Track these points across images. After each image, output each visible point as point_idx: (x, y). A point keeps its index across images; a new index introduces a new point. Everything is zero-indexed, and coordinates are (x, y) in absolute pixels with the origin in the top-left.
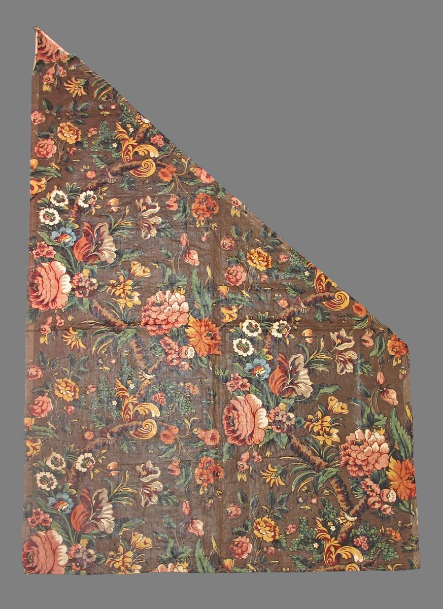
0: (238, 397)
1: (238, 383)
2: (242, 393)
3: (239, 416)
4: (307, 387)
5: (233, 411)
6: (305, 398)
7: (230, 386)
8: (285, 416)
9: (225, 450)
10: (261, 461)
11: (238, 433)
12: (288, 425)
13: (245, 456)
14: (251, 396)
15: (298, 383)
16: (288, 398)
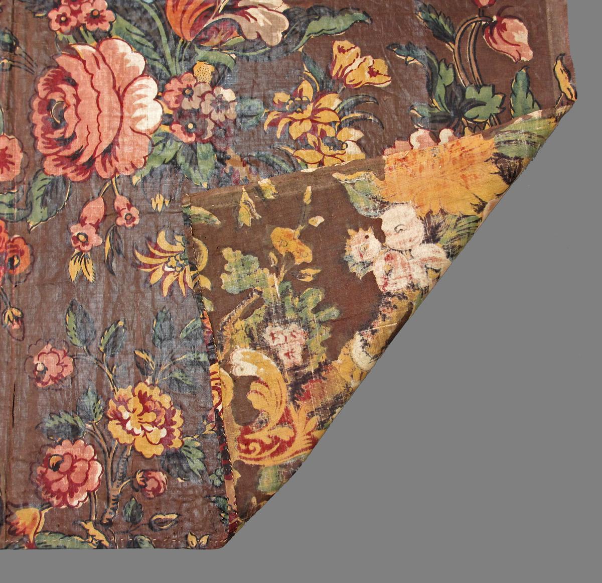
0: (79, 48)
1: (80, 11)
2: (90, 40)
3: (78, 101)
4: (271, 18)
5: (64, 87)
6: (266, 46)
7: (59, 20)
8: (209, 97)
9: (37, 193)
10: (137, 222)
11: (75, 146)
12: (217, 124)
13: (95, 210)
14: (116, 45)
15: (247, 7)
16: (220, 47)
